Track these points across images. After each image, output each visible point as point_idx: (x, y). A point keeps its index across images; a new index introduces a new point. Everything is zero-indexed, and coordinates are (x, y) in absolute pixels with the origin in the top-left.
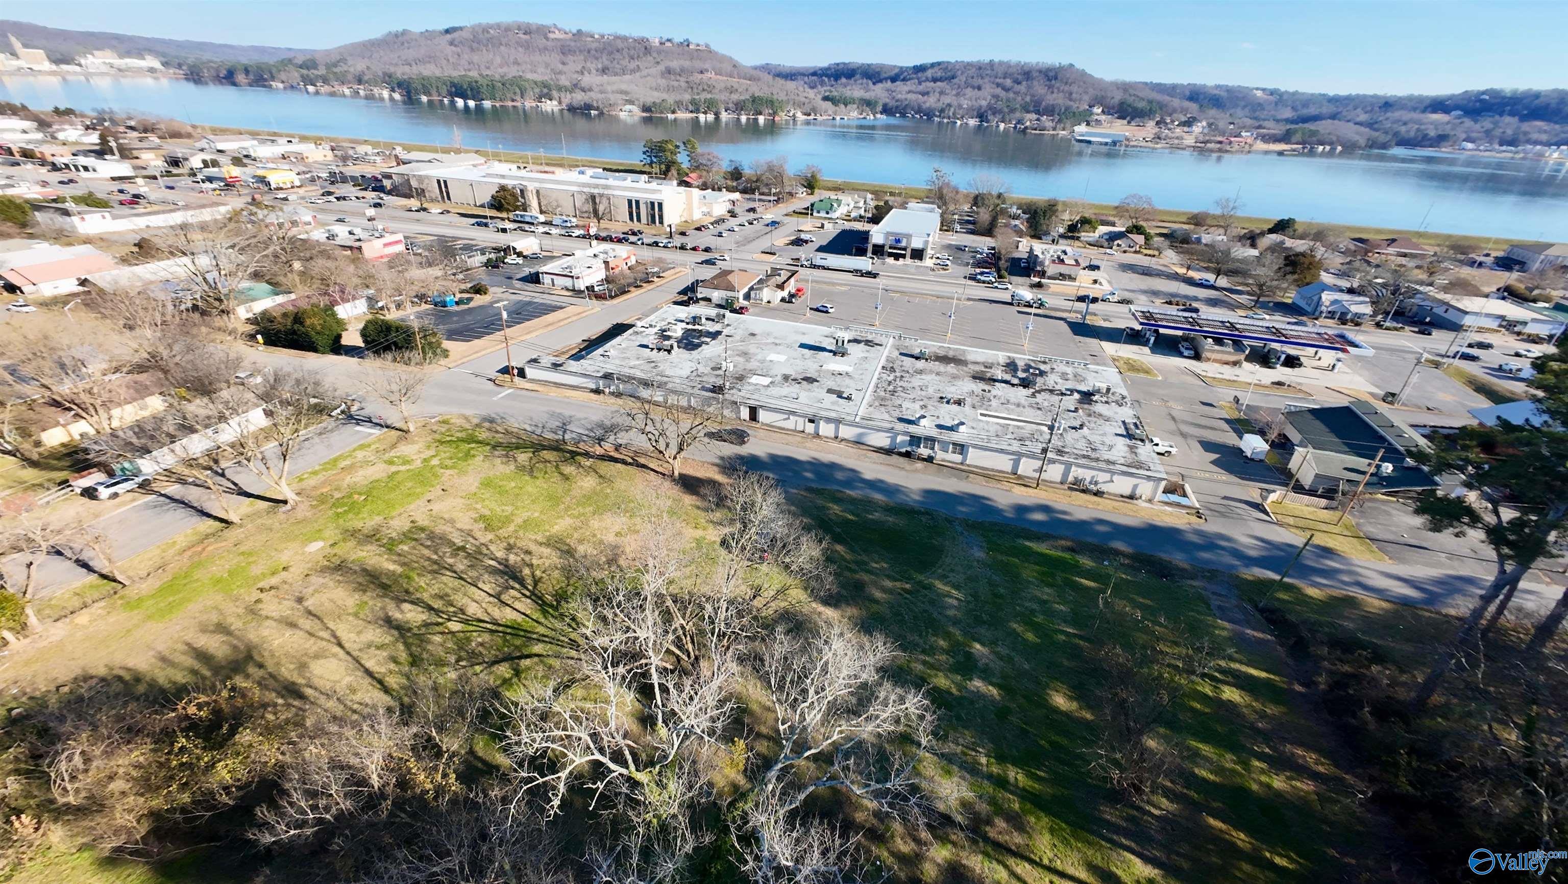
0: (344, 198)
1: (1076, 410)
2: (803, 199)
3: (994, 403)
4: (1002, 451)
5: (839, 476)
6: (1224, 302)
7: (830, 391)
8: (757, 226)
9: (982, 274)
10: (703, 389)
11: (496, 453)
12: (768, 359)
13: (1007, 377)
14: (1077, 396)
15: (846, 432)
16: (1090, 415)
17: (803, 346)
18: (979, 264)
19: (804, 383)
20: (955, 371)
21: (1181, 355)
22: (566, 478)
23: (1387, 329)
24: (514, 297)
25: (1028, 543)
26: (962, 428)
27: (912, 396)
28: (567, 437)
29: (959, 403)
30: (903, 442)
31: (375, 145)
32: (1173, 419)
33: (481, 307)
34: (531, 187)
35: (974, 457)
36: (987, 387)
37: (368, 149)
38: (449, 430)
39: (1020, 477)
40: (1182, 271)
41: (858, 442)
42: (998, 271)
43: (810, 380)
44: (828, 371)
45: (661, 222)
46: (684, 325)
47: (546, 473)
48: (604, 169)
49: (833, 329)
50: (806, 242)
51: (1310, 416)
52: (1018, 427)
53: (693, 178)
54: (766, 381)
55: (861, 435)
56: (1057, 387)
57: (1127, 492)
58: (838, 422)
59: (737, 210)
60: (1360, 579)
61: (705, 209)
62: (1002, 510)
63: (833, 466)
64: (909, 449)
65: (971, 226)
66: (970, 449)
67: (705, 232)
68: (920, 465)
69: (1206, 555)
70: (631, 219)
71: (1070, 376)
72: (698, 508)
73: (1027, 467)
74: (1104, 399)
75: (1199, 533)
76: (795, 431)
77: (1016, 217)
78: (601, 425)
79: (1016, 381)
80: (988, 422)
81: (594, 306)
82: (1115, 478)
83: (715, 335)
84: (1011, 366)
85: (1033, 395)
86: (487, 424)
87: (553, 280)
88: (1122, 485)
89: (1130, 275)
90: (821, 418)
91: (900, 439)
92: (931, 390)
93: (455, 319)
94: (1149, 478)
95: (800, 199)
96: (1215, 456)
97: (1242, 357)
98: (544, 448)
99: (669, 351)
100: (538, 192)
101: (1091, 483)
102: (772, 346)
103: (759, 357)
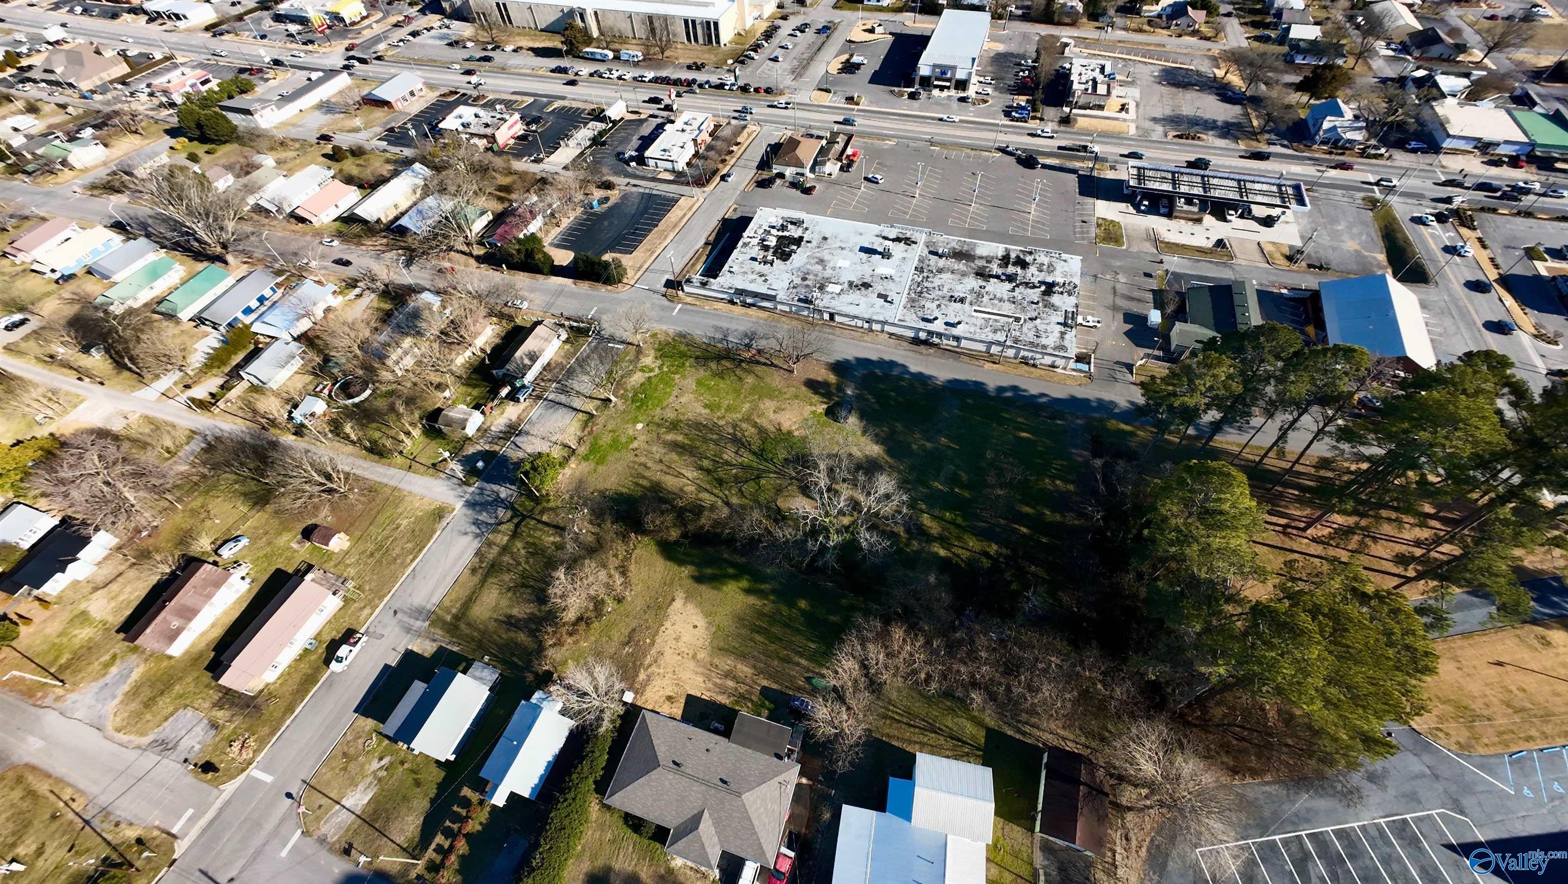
1: (1037, 303)
3: (986, 299)
6: (1239, 127)
7: (880, 296)
9: (1018, 107)
10: (800, 300)
11: (697, 363)
12: (838, 265)
13: (1000, 272)
14: (1043, 288)
16: (1045, 306)
17: (861, 249)
18: (1020, 89)
19: (863, 288)
20: (964, 268)
22: (740, 378)
23: (1367, 157)
24: (634, 189)
26: (961, 325)
27: (931, 297)
28: (730, 346)
29: (962, 300)
30: (923, 335)
32: (1115, 293)
33: (616, 205)
34: (588, 8)
35: (964, 343)
36: (984, 284)
38: (660, 344)
39: (991, 355)
42: (1034, 100)
43: (867, 286)
44: (879, 275)
45: (718, 42)
46: (774, 232)
47: (729, 376)
49: (881, 227)
50: (860, 66)
52: (996, 321)
54: (837, 289)
55: (899, 330)
56: (1032, 280)
57: (1050, 363)
58: (884, 323)
59: (788, 3)
61: (756, 14)
64: (926, 339)
66: (963, 340)
67: (760, 56)
68: (930, 350)
70: (689, 39)
71: (1045, 267)
73: (995, 349)
74: (1061, 290)
76: (856, 327)
78: (745, 334)
79: (1004, 277)
80: (977, 318)
81: (699, 196)
82: (1045, 357)
83: (798, 241)
84: (1005, 260)
85: (1013, 290)
87: (657, 164)
88: (1048, 360)
90: (874, 320)
92: (945, 290)
93: (606, 222)
94: (1064, 357)
97: (1205, 214)
98: (722, 357)
99: (772, 264)
100: (595, 14)
101: (1030, 359)
102: (840, 251)
103: (831, 264)
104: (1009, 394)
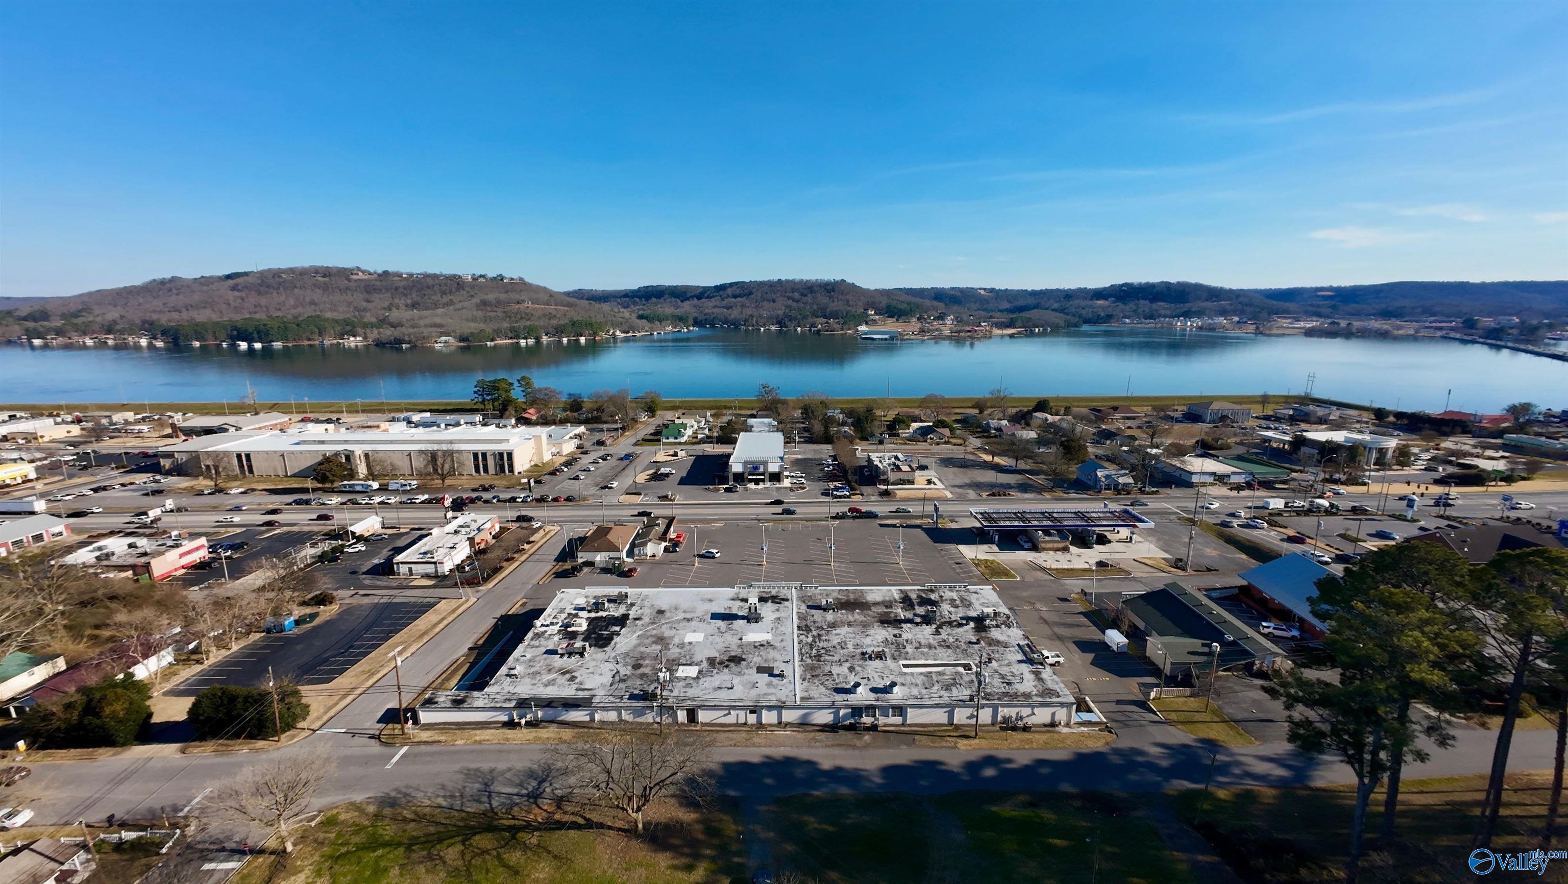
0: (105, 488)
1: (978, 642)
2: (646, 425)
3: (909, 649)
4: (937, 706)
5: (799, 773)
6: (1031, 486)
7: (760, 670)
8: (612, 461)
9: (837, 489)
10: (632, 697)
11: (414, 856)
12: (687, 640)
13: (909, 615)
14: (972, 624)
15: (789, 716)
16: (990, 645)
17: (715, 616)
18: (830, 477)
19: (732, 665)
20: (862, 618)
21: (1022, 548)
22: (515, 872)
23: (1148, 493)
24: (366, 600)
25: (994, 809)
26: (896, 689)
27: (836, 658)
28: (495, 804)
29: (880, 656)
30: (845, 715)
31: (137, 409)
32: (1046, 622)
33: (327, 623)
34: (358, 450)
35: (914, 717)
36: (896, 632)
37: (130, 416)
38: (339, 835)
39: (957, 727)
40: (988, 458)
41: (803, 725)
42: (848, 483)
43: (736, 660)
44: (749, 644)
45: (511, 470)
46: (584, 614)
47: (487, 871)
48: (431, 411)
49: (736, 590)
50: (667, 475)
51: (1141, 602)
52: (939, 673)
53: (532, 413)
54: (693, 671)
55: (806, 715)
56: (953, 618)
57: (1047, 720)
58: (780, 707)
59: (588, 445)
60: (1247, 768)
61: (554, 450)
62: (957, 774)
63: (789, 762)
64: (852, 721)
65: (806, 434)
66: (909, 710)
67: (559, 477)
68: (867, 737)
69: (1132, 777)
70: (477, 470)
71: (958, 602)
72: (675, 868)
73: (961, 716)
74: (994, 623)
75: (1117, 752)
76: (737, 725)
77: (844, 424)
78: (531, 774)
79: (918, 620)
80: (912, 674)
81: (470, 597)
82: (1036, 710)
83: (622, 621)
84: (907, 601)
85: (937, 633)
86: (387, 811)
87: (410, 569)
88: (1042, 716)
89: (951, 471)
90: (763, 707)
91: (842, 712)
92: (850, 646)
93: (299, 647)
94: (1062, 705)
95: (644, 423)
96: (1091, 656)
97: (1068, 543)
98: (475, 831)
99: (582, 655)
100: (367, 456)
101: (1017, 719)
102: (685, 623)
103: (676, 641)
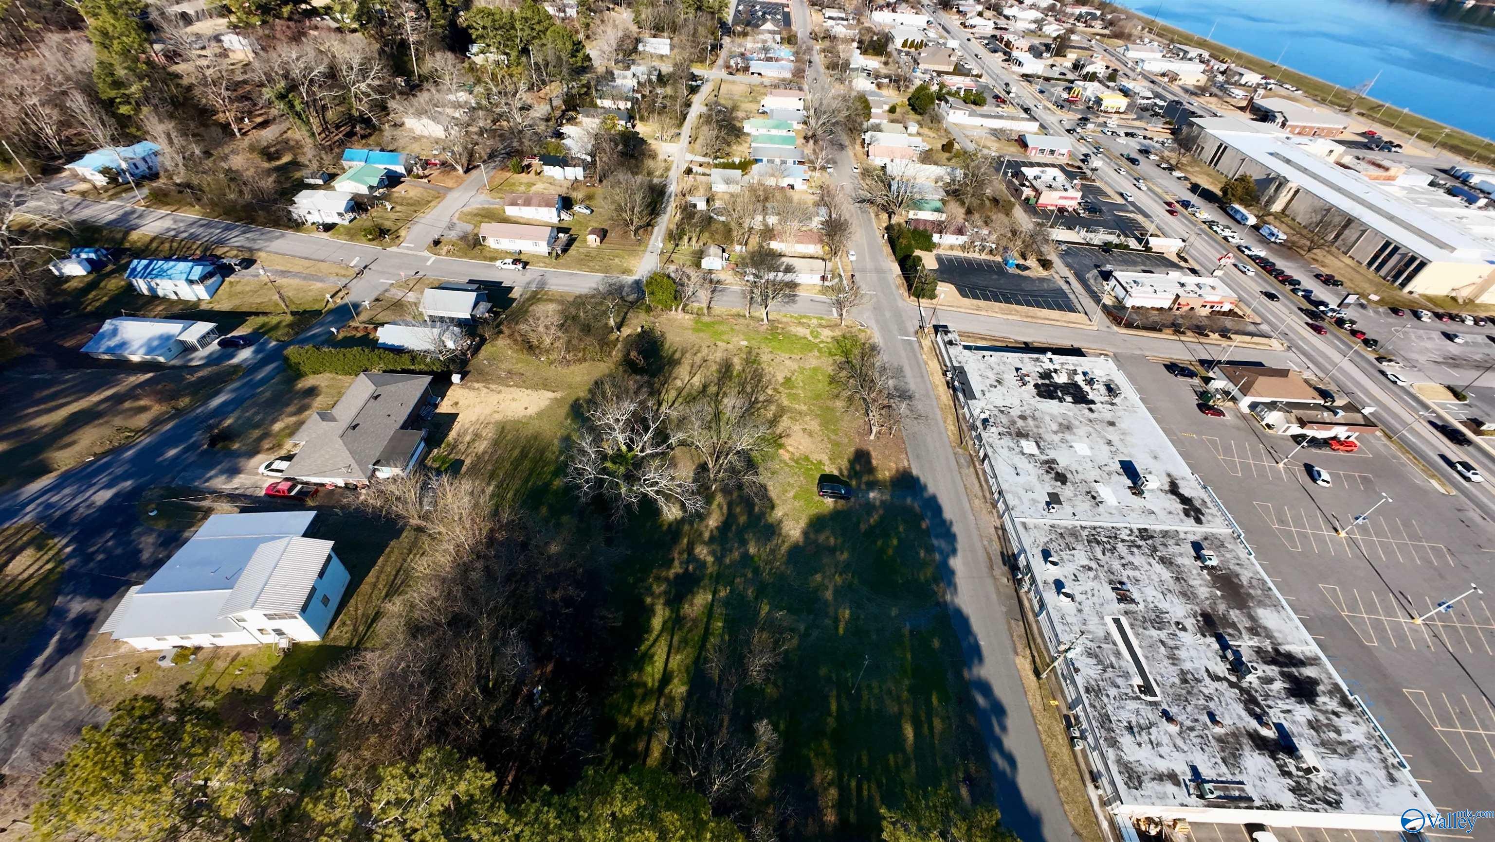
1: (1220, 724)
3: (1157, 633)
7: (1053, 495)
12: (1074, 444)
14: (1266, 732)
17: (1125, 462)
19: (1052, 475)
20: (1203, 595)
26: (1069, 600)
27: (1099, 555)
29: (1124, 598)
33: (1027, 277)
34: (1295, 184)
43: (1061, 478)
44: (1092, 488)
45: (1403, 285)
46: (1080, 379)
54: (1031, 450)
58: (1007, 508)
70: (1370, 264)
71: (1332, 735)
78: (906, 390)
80: (1103, 624)
81: (1097, 325)
84: (1285, 658)
85: (1214, 676)
86: (867, 350)
90: (1003, 495)
98: (860, 378)
99: (1023, 386)
100: (1300, 193)
102: (1101, 442)
103: (1068, 436)
104: (981, 700)
